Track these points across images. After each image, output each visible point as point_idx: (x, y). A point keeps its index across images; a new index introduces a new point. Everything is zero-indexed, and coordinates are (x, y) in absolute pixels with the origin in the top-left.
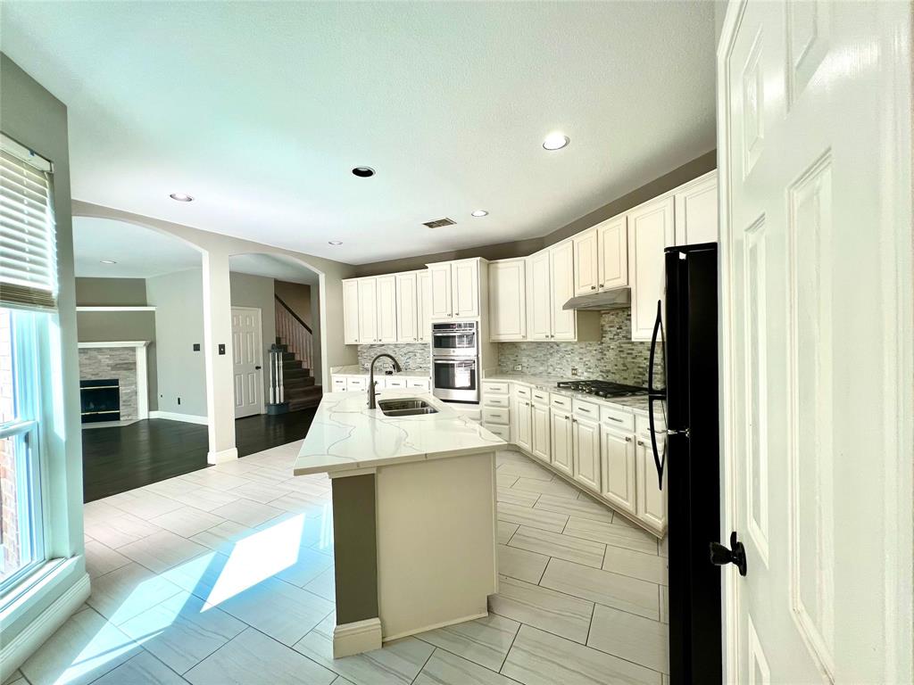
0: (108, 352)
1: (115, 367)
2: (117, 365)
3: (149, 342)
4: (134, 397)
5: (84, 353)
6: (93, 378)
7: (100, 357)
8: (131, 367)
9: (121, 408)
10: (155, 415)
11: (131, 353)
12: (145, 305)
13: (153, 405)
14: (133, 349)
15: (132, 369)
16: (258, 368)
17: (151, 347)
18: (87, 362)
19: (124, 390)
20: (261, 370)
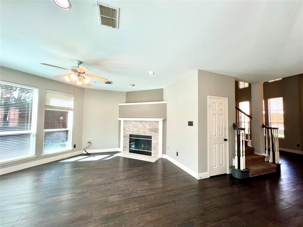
0: (149, 123)
1: (151, 130)
2: (152, 129)
3: (164, 119)
4: (157, 146)
5: (141, 123)
6: (143, 135)
7: (146, 125)
8: (156, 131)
9: (152, 150)
10: (165, 157)
11: (157, 124)
12: (163, 101)
13: (164, 152)
14: (157, 122)
15: (156, 132)
16: (225, 140)
17: (164, 121)
18: (142, 127)
19: (153, 142)
20: (227, 142)
